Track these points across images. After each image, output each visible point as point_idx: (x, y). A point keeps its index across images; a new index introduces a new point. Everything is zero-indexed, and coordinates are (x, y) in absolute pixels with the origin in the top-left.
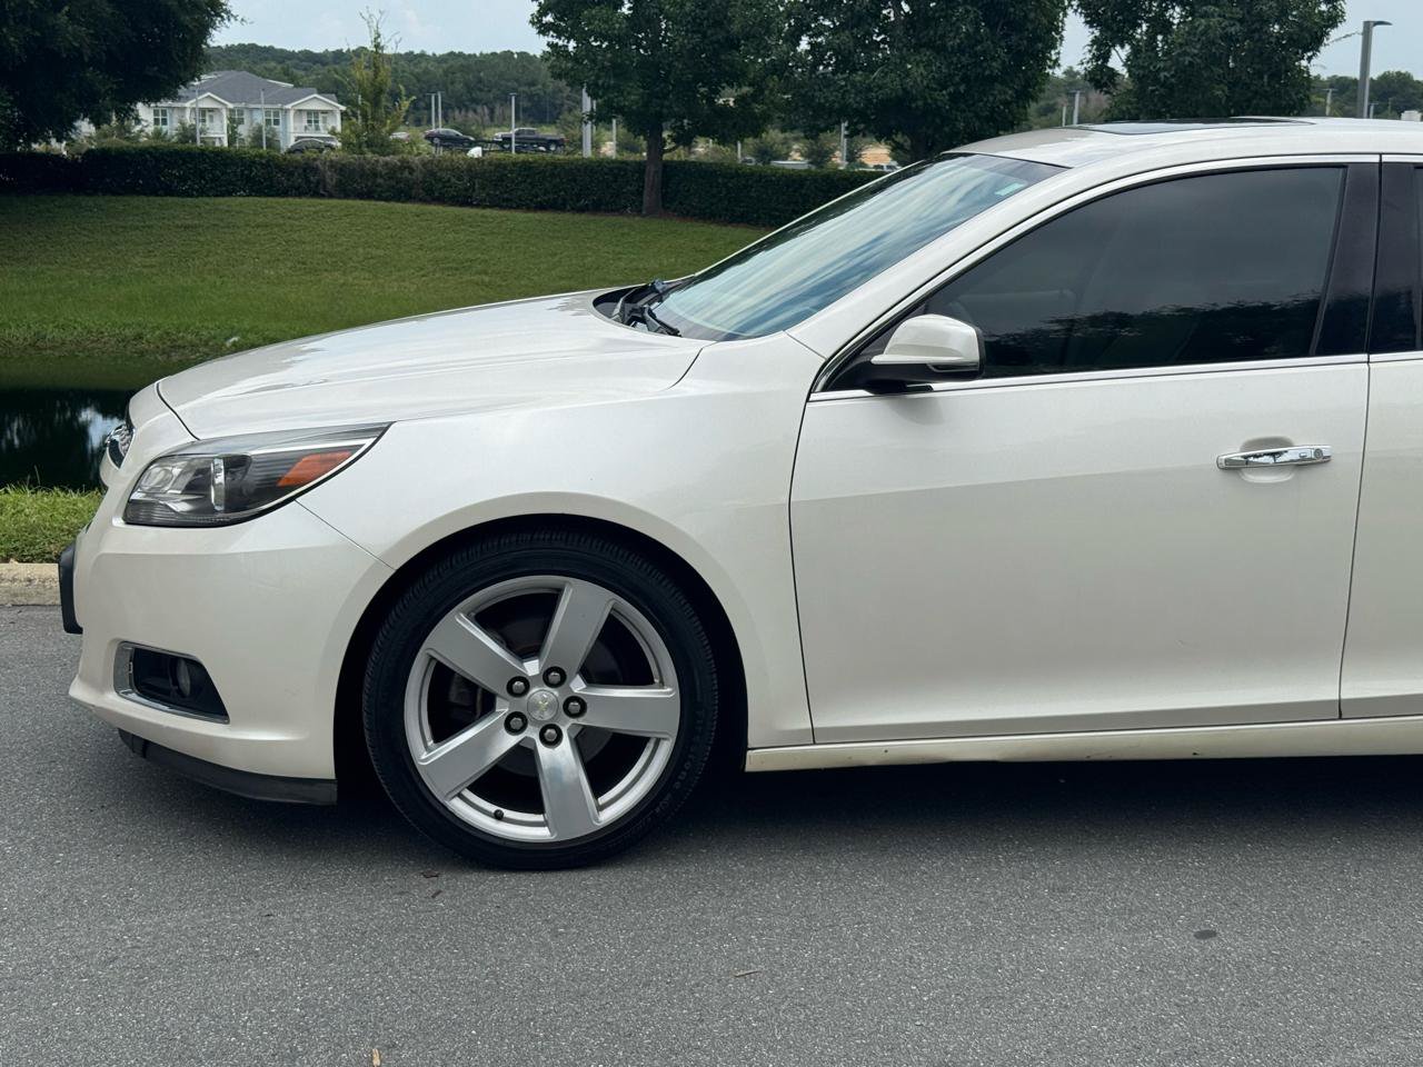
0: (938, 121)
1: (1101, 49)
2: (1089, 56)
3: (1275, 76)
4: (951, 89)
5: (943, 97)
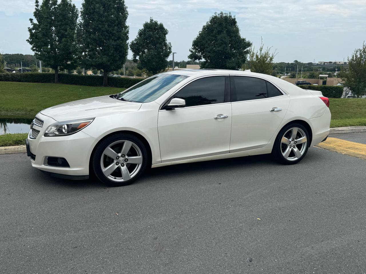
0: (108, 67)
1: (135, 56)
2: (133, 57)
3: (162, 61)
4: (110, 62)
5: (109, 63)
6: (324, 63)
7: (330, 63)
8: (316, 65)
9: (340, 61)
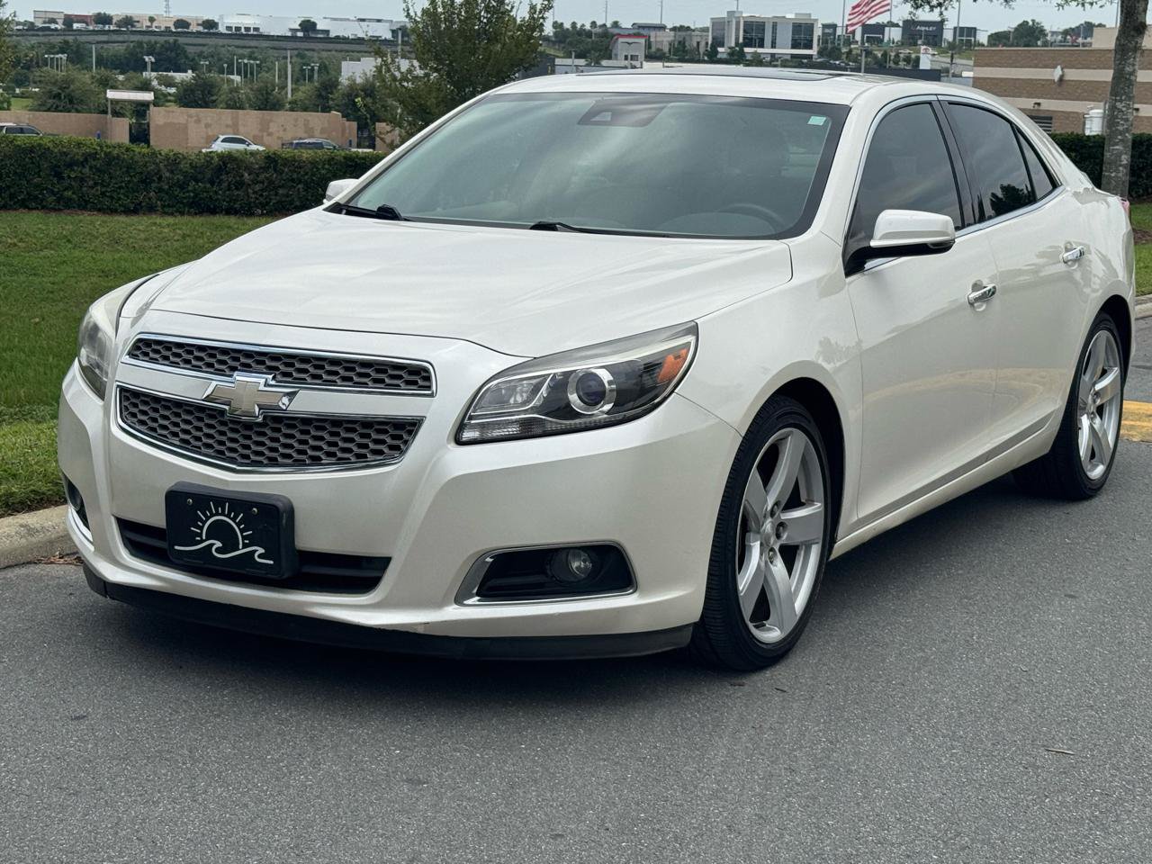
6: (69, 20)
7: (103, 19)
8: (21, 33)
9: (151, 14)
